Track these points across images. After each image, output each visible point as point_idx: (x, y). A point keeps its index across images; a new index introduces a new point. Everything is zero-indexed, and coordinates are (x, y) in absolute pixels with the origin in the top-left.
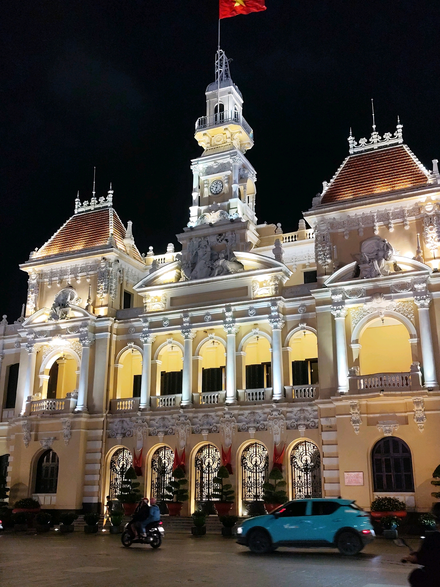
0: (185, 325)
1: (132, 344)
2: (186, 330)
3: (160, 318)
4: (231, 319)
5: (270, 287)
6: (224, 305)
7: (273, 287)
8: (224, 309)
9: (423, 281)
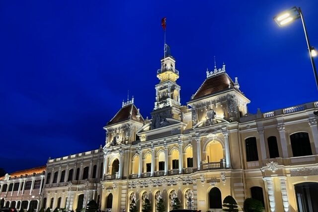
0: (152, 146)
1: (137, 154)
3: (144, 144)
4: (166, 143)
6: (163, 138)
9: (225, 126)
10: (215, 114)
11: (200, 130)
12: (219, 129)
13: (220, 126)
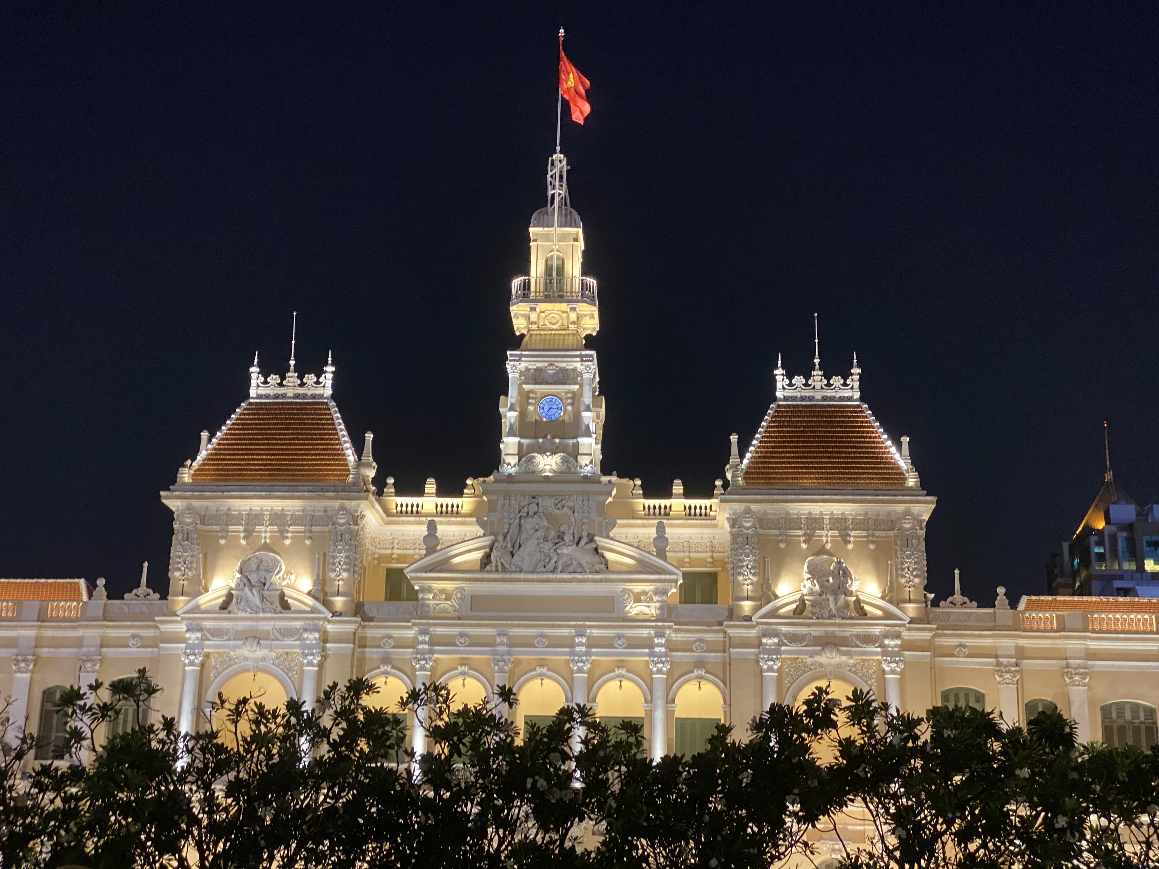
0: (499, 648)
1: (389, 668)
2: (501, 657)
3: (451, 631)
4: (584, 649)
5: (653, 605)
6: (575, 623)
7: (658, 604)
8: (574, 630)
9: (898, 636)
10: (846, 574)
11: (784, 629)
12: (869, 639)
13: (877, 631)
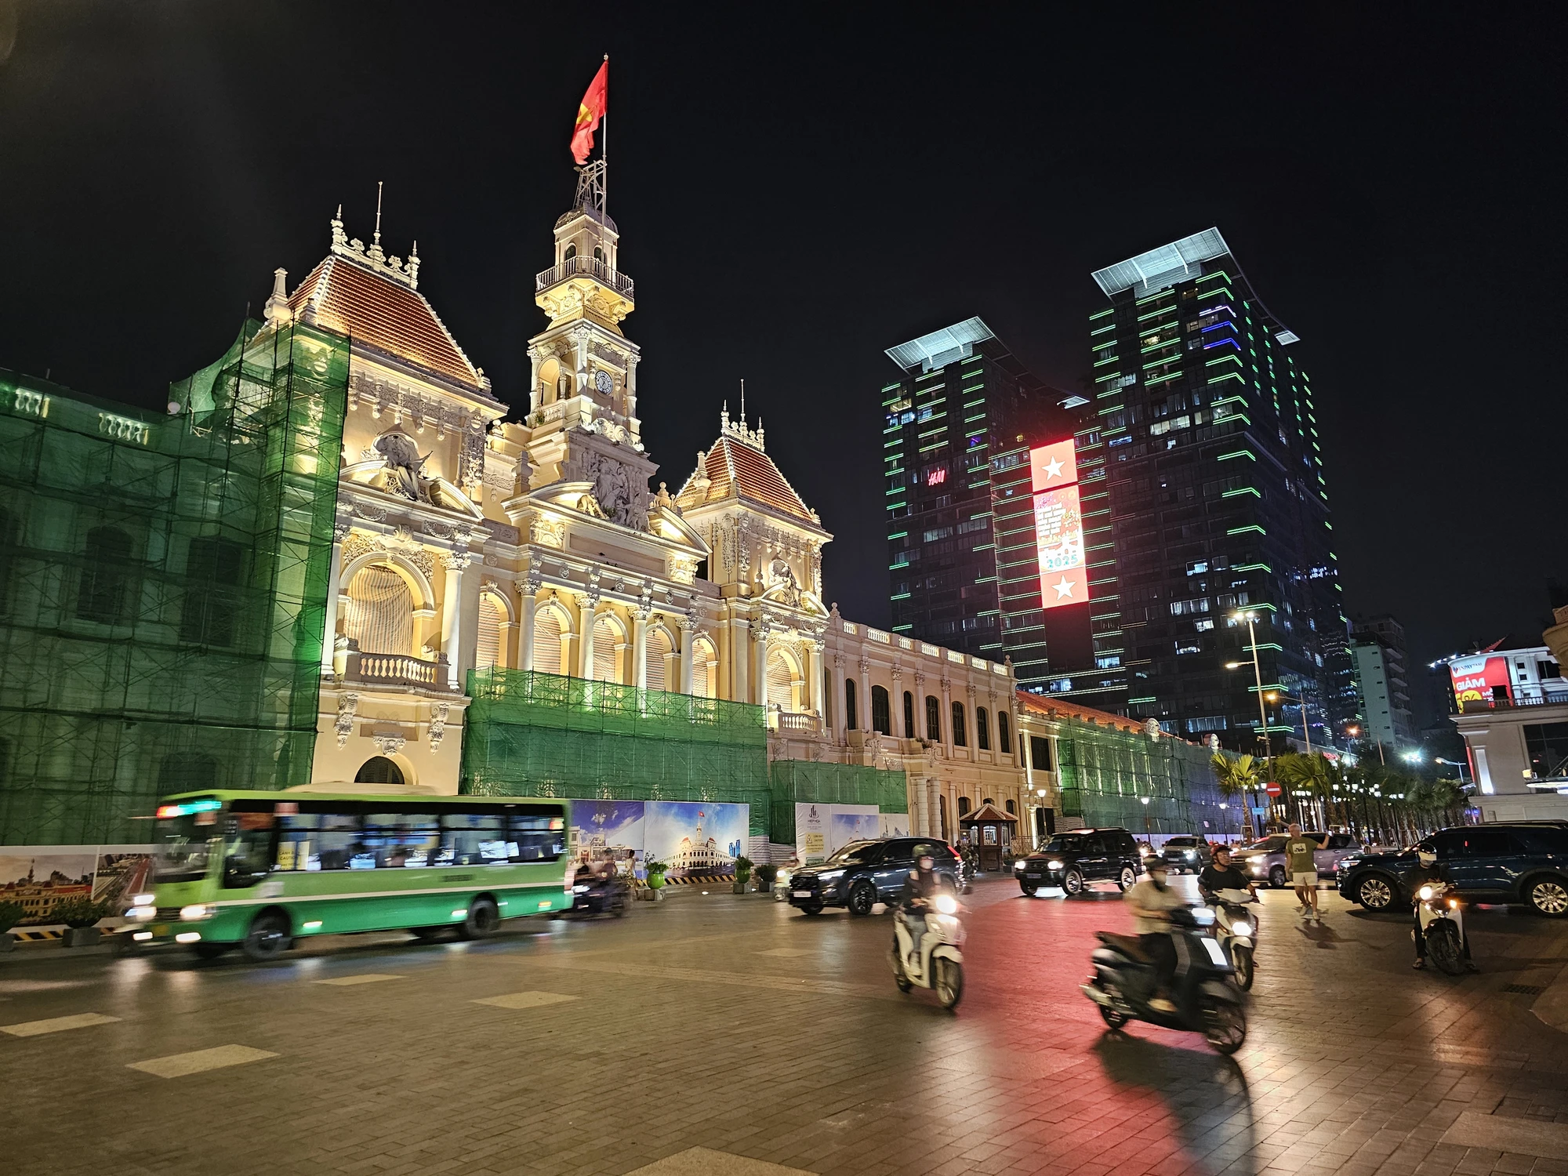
0: (592, 586)
1: (494, 586)
2: (595, 594)
3: (557, 561)
4: (648, 599)
5: (687, 573)
6: (644, 576)
7: (692, 573)
8: (643, 582)
9: (822, 627)
